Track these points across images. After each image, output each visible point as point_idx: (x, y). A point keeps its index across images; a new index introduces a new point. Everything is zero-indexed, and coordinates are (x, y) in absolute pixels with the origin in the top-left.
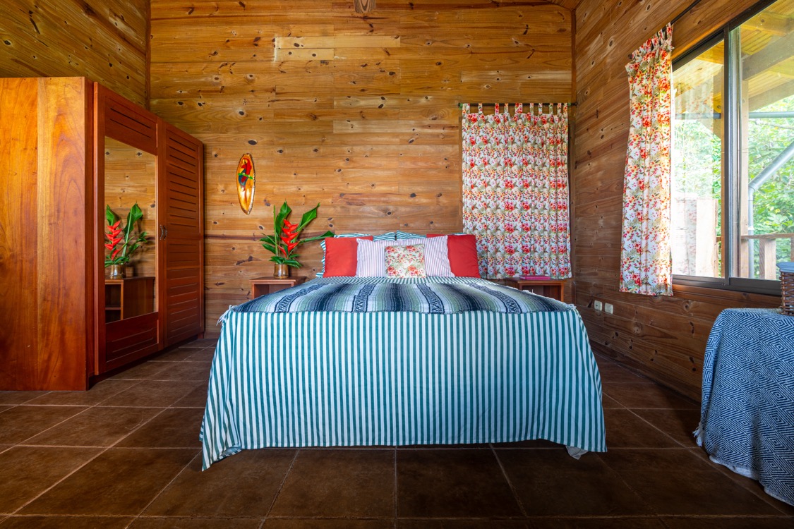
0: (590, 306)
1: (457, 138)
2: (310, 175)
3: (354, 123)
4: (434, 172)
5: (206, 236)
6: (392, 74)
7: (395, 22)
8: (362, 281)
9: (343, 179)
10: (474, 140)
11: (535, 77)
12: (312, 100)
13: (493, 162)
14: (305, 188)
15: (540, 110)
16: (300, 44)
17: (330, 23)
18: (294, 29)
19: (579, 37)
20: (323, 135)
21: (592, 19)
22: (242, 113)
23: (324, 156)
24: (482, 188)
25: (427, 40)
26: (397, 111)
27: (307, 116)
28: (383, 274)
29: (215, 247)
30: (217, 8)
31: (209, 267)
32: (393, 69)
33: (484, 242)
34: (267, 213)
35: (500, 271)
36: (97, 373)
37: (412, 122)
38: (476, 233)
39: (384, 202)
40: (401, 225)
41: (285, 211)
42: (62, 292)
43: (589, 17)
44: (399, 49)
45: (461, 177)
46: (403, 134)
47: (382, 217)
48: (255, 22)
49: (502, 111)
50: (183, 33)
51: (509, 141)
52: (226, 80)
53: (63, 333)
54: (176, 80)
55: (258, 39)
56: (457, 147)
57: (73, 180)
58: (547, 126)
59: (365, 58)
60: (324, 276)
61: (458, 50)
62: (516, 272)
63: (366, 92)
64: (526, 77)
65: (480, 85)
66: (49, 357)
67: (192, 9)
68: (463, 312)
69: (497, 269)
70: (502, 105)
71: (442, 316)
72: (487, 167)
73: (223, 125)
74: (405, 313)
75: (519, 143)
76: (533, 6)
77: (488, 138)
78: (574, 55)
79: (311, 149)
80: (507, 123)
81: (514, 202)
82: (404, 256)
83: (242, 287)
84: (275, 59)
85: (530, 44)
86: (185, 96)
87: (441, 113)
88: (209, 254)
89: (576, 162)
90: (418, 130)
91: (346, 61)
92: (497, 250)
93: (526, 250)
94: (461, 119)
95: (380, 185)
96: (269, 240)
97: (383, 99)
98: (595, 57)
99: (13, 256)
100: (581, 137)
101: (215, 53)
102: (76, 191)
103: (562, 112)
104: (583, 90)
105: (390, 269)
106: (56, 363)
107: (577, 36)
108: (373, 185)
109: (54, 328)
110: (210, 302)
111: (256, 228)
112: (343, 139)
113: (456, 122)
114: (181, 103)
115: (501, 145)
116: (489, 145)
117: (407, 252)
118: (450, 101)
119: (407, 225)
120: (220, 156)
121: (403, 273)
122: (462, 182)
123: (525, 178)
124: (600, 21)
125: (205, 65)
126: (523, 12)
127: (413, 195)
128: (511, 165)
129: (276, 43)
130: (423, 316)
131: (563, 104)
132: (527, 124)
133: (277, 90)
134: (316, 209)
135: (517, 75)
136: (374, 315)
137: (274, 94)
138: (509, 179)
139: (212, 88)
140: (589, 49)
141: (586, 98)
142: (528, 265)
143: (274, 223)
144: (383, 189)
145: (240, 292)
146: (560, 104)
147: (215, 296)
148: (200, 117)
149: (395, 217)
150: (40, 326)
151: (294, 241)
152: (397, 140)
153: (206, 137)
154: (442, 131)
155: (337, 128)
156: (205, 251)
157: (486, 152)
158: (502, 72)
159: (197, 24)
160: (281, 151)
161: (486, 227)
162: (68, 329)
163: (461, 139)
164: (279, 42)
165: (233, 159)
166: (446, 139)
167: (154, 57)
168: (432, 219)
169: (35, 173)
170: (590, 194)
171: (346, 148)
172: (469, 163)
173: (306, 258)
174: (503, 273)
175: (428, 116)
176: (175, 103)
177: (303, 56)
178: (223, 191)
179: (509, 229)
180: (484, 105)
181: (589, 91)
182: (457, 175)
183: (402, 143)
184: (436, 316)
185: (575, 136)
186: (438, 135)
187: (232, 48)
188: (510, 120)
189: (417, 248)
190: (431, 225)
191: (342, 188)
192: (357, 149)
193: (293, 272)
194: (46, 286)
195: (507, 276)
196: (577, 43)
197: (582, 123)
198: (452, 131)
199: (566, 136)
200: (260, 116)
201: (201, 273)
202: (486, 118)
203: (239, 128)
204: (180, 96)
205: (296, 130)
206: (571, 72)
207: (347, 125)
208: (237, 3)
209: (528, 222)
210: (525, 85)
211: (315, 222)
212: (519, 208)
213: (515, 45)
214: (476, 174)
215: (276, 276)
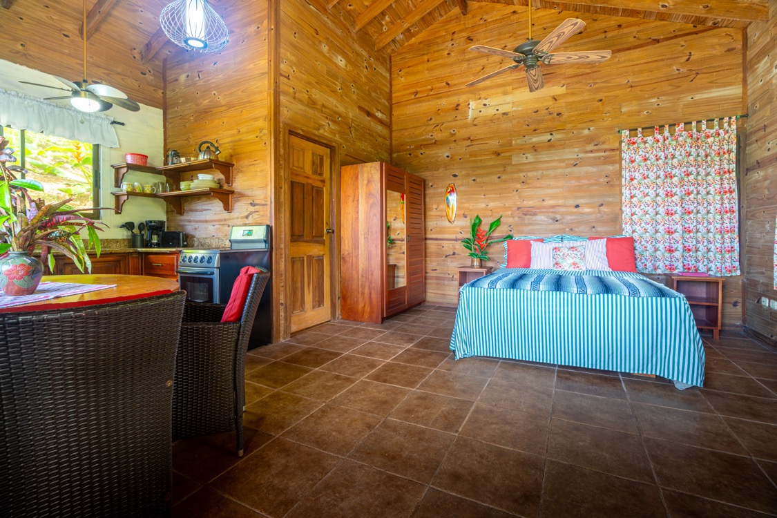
0: (758, 302)
1: (618, 158)
2: (496, 196)
3: (529, 155)
4: (595, 187)
5: (426, 239)
6: (558, 114)
7: (561, 74)
8: (536, 271)
9: (519, 197)
10: (633, 159)
11: (698, 97)
12: (496, 142)
13: (652, 176)
14: (491, 205)
15: (704, 127)
16: (487, 104)
17: (509, 85)
18: (483, 94)
19: (751, 54)
20: (505, 166)
21: (761, 40)
22: (448, 157)
23: (505, 181)
24: (642, 198)
25: (589, 84)
26: (563, 142)
27: (493, 154)
28: (551, 267)
29: (432, 246)
30: (432, 90)
31: (428, 259)
32: (560, 110)
33: (643, 243)
34: (467, 223)
35: (660, 267)
36: (385, 316)
37: (576, 150)
38: (636, 236)
39: (552, 212)
40: (567, 230)
41: (477, 221)
42: (370, 273)
43: (758, 38)
44: (565, 94)
45: (621, 190)
46: (568, 159)
47: (551, 224)
48: (456, 94)
49: (661, 133)
50: (411, 109)
51: (669, 157)
52: (438, 136)
53: (370, 294)
54: (407, 140)
55: (458, 105)
56: (617, 166)
57: (375, 215)
58: (710, 140)
59: (536, 106)
60: (507, 267)
61: (619, 86)
62: (676, 268)
63: (537, 131)
64: (689, 99)
65: (640, 112)
66: (365, 306)
67: (416, 93)
68: (599, 294)
69: (657, 265)
70: (662, 126)
71: (585, 296)
72: (646, 180)
73: (435, 166)
74: (562, 293)
75: (680, 158)
76: (697, 34)
77: (647, 156)
78: (745, 71)
79: (495, 177)
80: (667, 142)
81: (674, 209)
82: (568, 254)
83: (449, 272)
84: (470, 117)
85: (693, 69)
86: (413, 149)
87: (602, 139)
88: (428, 251)
89: (747, 169)
90: (581, 155)
91: (522, 110)
92: (656, 250)
93: (687, 249)
94: (621, 142)
95: (549, 200)
96: (467, 242)
97: (551, 134)
98: (763, 76)
99: (348, 254)
100: (751, 147)
101: (431, 119)
102: (376, 221)
103: (730, 125)
104: (753, 104)
105: (557, 264)
106: (368, 309)
107: (748, 53)
108: (543, 200)
109: (367, 291)
110: (428, 281)
111: (457, 233)
112: (519, 168)
113: (616, 145)
114: (410, 154)
115: (660, 161)
116: (648, 162)
117: (570, 252)
118: (611, 128)
119: (572, 229)
120: (435, 186)
121: (566, 266)
122: (621, 194)
123: (686, 187)
124: (767, 44)
125: (424, 128)
126: (685, 41)
127: (577, 206)
128: (671, 177)
129: (470, 106)
130: (573, 295)
131: (730, 118)
132: (689, 140)
133: (472, 138)
134: (499, 220)
135: (679, 99)
136: (543, 292)
137: (469, 141)
138: (669, 189)
139: (429, 142)
140: (758, 67)
141: (755, 112)
142: (690, 263)
143: (471, 230)
144: (552, 202)
145: (447, 276)
146: (727, 118)
147: (432, 278)
148: (422, 161)
149: (562, 223)
150: (360, 289)
151: (484, 242)
152: (564, 164)
153: (425, 174)
154: (603, 154)
155: (515, 160)
156: (425, 248)
157: (645, 169)
158: (663, 98)
159: (420, 102)
160: (474, 180)
161: (646, 230)
162: (373, 292)
163: (621, 159)
164: (473, 105)
165: (442, 187)
166: (607, 160)
167: (394, 128)
168: (594, 225)
169: (358, 212)
170: (759, 200)
171: (521, 175)
172: (628, 179)
173: (492, 254)
174: (663, 269)
175: (590, 143)
176: (407, 154)
177: (490, 112)
178: (436, 209)
179: (669, 232)
180: (643, 129)
181: (758, 105)
182: (618, 189)
183: (567, 166)
184: (581, 295)
185: (746, 145)
186: (599, 158)
187: (441, 114)
188: (670, 139)
189: (579, 249)
190: (593, 229)
191: (519, 203)
192: (530, 174)
193: (483, 263)
194: (363, 269)
195: (667, 272)
196: (748, 59)
197: (752, 133)
198: (613, 153)
199: (734, 147)
200: (460, 157)
201: (424, 263)
202: (645, 139)
203: (446, 167)
204: (410, 150)
205: (484, 165)
206: (741, 86)
207: (523, 157)
208: (444, 84)
209: (690, 225)
210: (687, 106)
211: (498, 228)
212: (680, 213)
213: (678, 72)
214: (636, 186)
215: (472, 267)
